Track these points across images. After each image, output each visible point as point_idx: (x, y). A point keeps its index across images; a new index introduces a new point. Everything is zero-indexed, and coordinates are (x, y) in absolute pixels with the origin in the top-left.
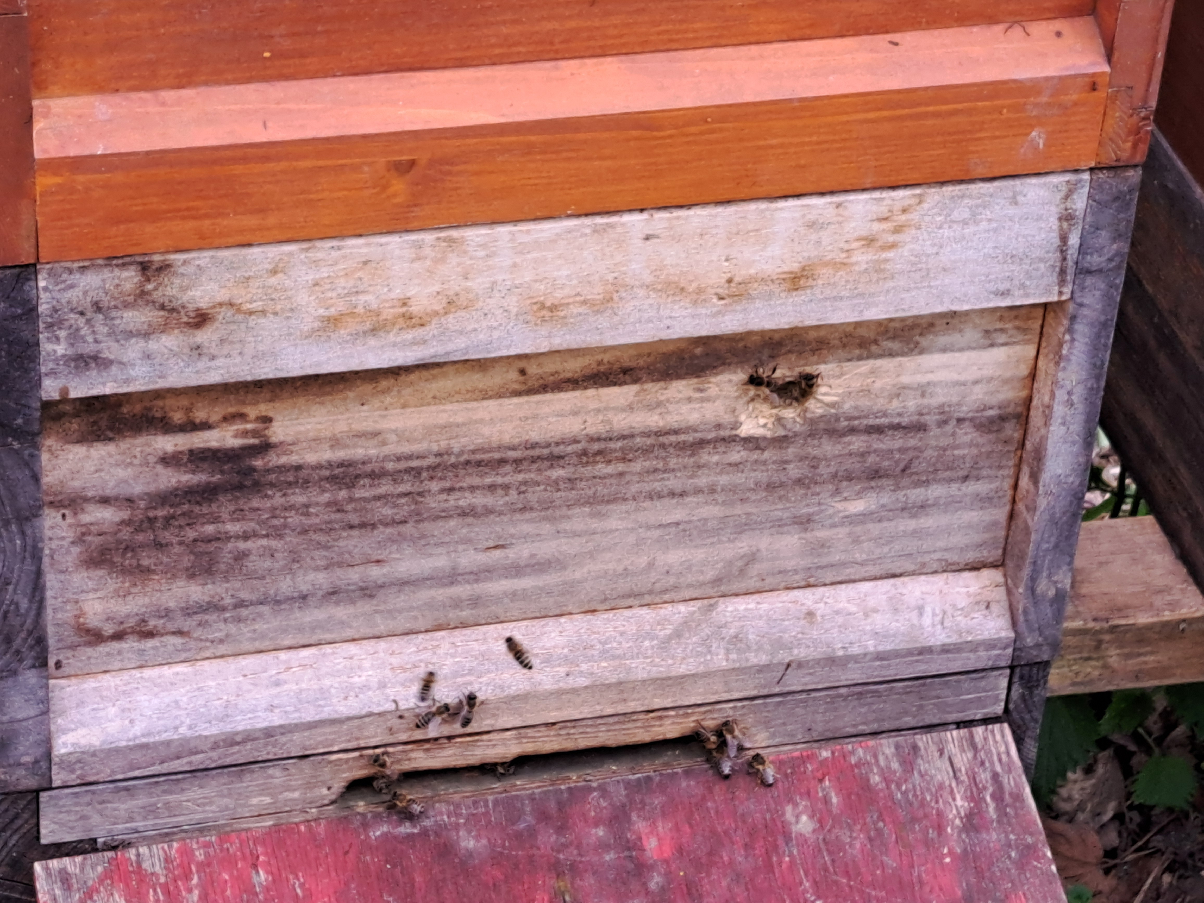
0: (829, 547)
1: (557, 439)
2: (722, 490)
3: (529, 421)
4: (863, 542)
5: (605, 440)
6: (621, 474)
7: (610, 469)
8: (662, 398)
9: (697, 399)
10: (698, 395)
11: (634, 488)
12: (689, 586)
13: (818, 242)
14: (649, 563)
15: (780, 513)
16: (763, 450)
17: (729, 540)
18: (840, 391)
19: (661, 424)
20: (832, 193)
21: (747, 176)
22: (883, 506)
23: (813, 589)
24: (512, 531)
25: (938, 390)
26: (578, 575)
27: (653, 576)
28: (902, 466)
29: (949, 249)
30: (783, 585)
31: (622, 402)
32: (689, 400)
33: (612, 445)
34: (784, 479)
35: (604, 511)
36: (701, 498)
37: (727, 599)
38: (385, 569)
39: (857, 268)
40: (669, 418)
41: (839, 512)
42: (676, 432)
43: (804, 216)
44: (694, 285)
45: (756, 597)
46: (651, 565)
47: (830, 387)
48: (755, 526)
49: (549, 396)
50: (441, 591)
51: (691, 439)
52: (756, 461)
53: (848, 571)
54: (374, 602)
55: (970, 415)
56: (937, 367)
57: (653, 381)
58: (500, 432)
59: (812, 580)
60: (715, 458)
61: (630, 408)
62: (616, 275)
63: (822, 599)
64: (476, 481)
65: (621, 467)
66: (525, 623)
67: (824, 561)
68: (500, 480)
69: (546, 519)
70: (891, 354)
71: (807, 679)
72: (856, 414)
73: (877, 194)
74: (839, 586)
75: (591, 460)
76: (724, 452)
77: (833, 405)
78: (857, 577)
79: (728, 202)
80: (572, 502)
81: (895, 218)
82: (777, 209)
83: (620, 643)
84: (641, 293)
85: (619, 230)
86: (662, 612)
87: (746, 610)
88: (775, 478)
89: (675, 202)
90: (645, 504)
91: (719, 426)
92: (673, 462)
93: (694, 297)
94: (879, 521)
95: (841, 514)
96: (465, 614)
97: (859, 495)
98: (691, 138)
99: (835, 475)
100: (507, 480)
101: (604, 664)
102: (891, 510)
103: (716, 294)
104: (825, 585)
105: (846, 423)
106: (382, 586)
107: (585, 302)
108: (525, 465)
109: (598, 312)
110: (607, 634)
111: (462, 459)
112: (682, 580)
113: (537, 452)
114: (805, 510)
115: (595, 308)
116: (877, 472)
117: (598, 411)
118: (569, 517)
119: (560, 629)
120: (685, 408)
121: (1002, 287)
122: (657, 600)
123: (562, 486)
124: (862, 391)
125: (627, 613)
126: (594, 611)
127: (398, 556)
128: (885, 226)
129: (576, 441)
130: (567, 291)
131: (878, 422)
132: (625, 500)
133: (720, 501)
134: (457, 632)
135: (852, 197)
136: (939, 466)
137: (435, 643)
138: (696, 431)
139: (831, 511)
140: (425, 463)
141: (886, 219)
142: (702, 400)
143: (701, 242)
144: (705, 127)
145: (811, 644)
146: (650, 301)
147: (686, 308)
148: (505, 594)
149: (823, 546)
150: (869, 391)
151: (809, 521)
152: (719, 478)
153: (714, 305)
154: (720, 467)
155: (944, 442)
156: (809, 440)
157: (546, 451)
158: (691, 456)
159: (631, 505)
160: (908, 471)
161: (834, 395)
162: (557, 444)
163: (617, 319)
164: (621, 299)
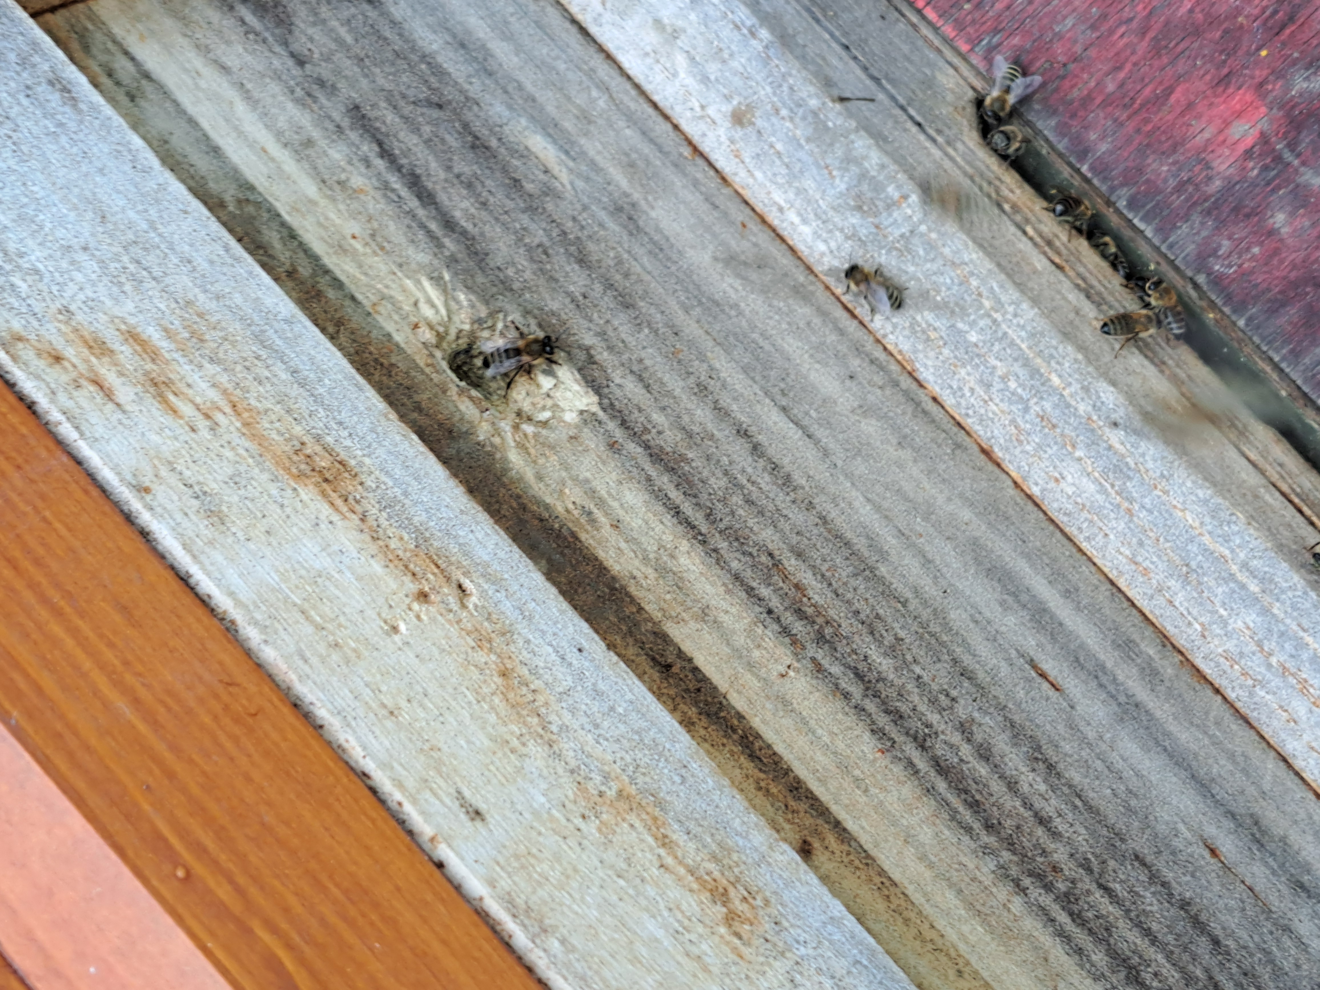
0: (627, 155)
1: (839, 704)
2: (689, 374)
3: (857, 772)
4: (578, 107)
5: (778, 620)
6: (799, 555)
7: (807, 578)
8: (650, 571)
9: (606, 514)
10: (598, 514)
11: (798, 517)
12: (841, 332)
13: (234, 481)
14: (865, 414)
15: (645, 260)
16: (588, 349)
17: (740, 313)
18: (409, 283)
19: (684, 545)
20: (128, 518)
21: (226, 708)
22: (510, 108)
23: (696, 139)
24: (1004, 670)
25: (282, 123)
26: (966, 514)
27: (875, 397)
28: (435, 113)
29: (61, 233)
30: (726, 191)
31: (708, 637)
32: (616, 525)
33: (775, 603)
34: (598, 287)
35: (863, 540)
36: (725, 400)
37: (811, 261)
38: (1211, 830)
39: (224, 379)
40: (668, 538)
41: (571, 170)
42: (677, 512)
43: (211, 543)
44: (481, 657)
45: (774, 218)
46: (865, 410)
47: (416, 304)
48: (691, 287)
49: (801, 771)
50: (1158, 714)
51: (665, 479)
52: (610, 348)
53: (633, 106)
54: (1257, 810)
55: (278, 49)
56: (250, 146)
57: (640, 609)
58: (909, 808)
59: (686, 151)
60: (658, 418)
61: (704, 614)
62: (578, 821)
63: (702, 117)
64: (997, 787)
65: (791, 563)
66: (1084, 545)
67: (647, 149)
68: (966, 750)
69: (947, 627)
70: (292, 235)
71: (835, 62)
72: (421, 235)
73: (67, 431)
74: (661, 104)
75: (820, 620)
76: (640, 410)
77: (437, 280)
78: (628, 86)
79: (296, 705)
80: (893, 603)
81: (82, 367)
82: (238, 603)
83: (1004, 379)
84: (567, 747)
85: (505, 883)
86: (905, 346)
87: (805, 221)
88: (608, 301)
89: (375, 812)
90: (803, 482)
91: (613, 446)
92: (718, 483)
93: (498, 641)
94: (534, 100)
95: (571, 164)
96: (1151, 650)
97: (525, 154)
98: (241, 880)
99: (531, 210)
100: (956, 738)
101: (1056, 380)
102: (506, 92)
103: (464, 606)
104: (676, 127)
105: (447, 241)
106: (1232, 815)
107: (665, 842)
108: (914, 724)
109: (660, 804)
110: (1004, 406)
111: (991, 840)
112: (843, 348)
113: (883, 720)
114: (611, 224)
115: (657, 812)
116: (473, 147)
117: (751, 666)
118: (916, 591)
119: (1052, 485)
120: (635, 523)
121: (55, 98)
122: (894, 367)
123: (889, 639)
124: (382, 248)
125: (949, 401)
126: (986, 452)
127: (1181, 827)
128: (111, 377)
129: (819, 668)
130: (675, 893)
131: (404, 192)
132: (824, 520)
133: (705, 366)
134: (1181, 642)
135: (107, 475)
136: (390, 56)
137: (1226, 665)
138: (649, 479)
139: (580, 184)
140: (1047, 900)
141: (97, 383)
142: (601, 503)
143: (404, 704)
144: (199, 869)
145: (785, 88)
146: (567, 717)
147: (528, 642)
148: (1078, 609)
149: (632, 165)
150: (373, 236)
151: (620, 209)
152: (677, 392)
153: (483, 594)
154: (665, 402)
155: (349, 68)
156: (516, 285)
157: (871, 706)
158: (688, 461)
159: (822, 503)
160: (435, 99)
161: (423, 290)
162: (846, 696)
163: (644, 758)
164: (606, 777)
